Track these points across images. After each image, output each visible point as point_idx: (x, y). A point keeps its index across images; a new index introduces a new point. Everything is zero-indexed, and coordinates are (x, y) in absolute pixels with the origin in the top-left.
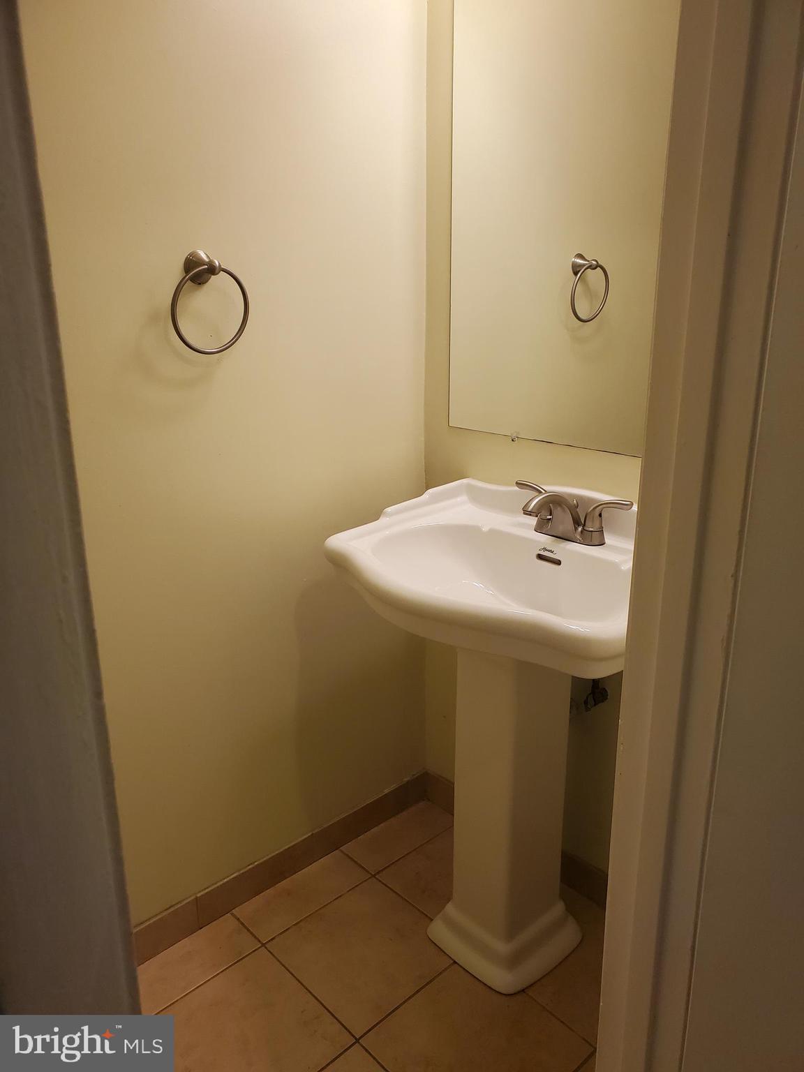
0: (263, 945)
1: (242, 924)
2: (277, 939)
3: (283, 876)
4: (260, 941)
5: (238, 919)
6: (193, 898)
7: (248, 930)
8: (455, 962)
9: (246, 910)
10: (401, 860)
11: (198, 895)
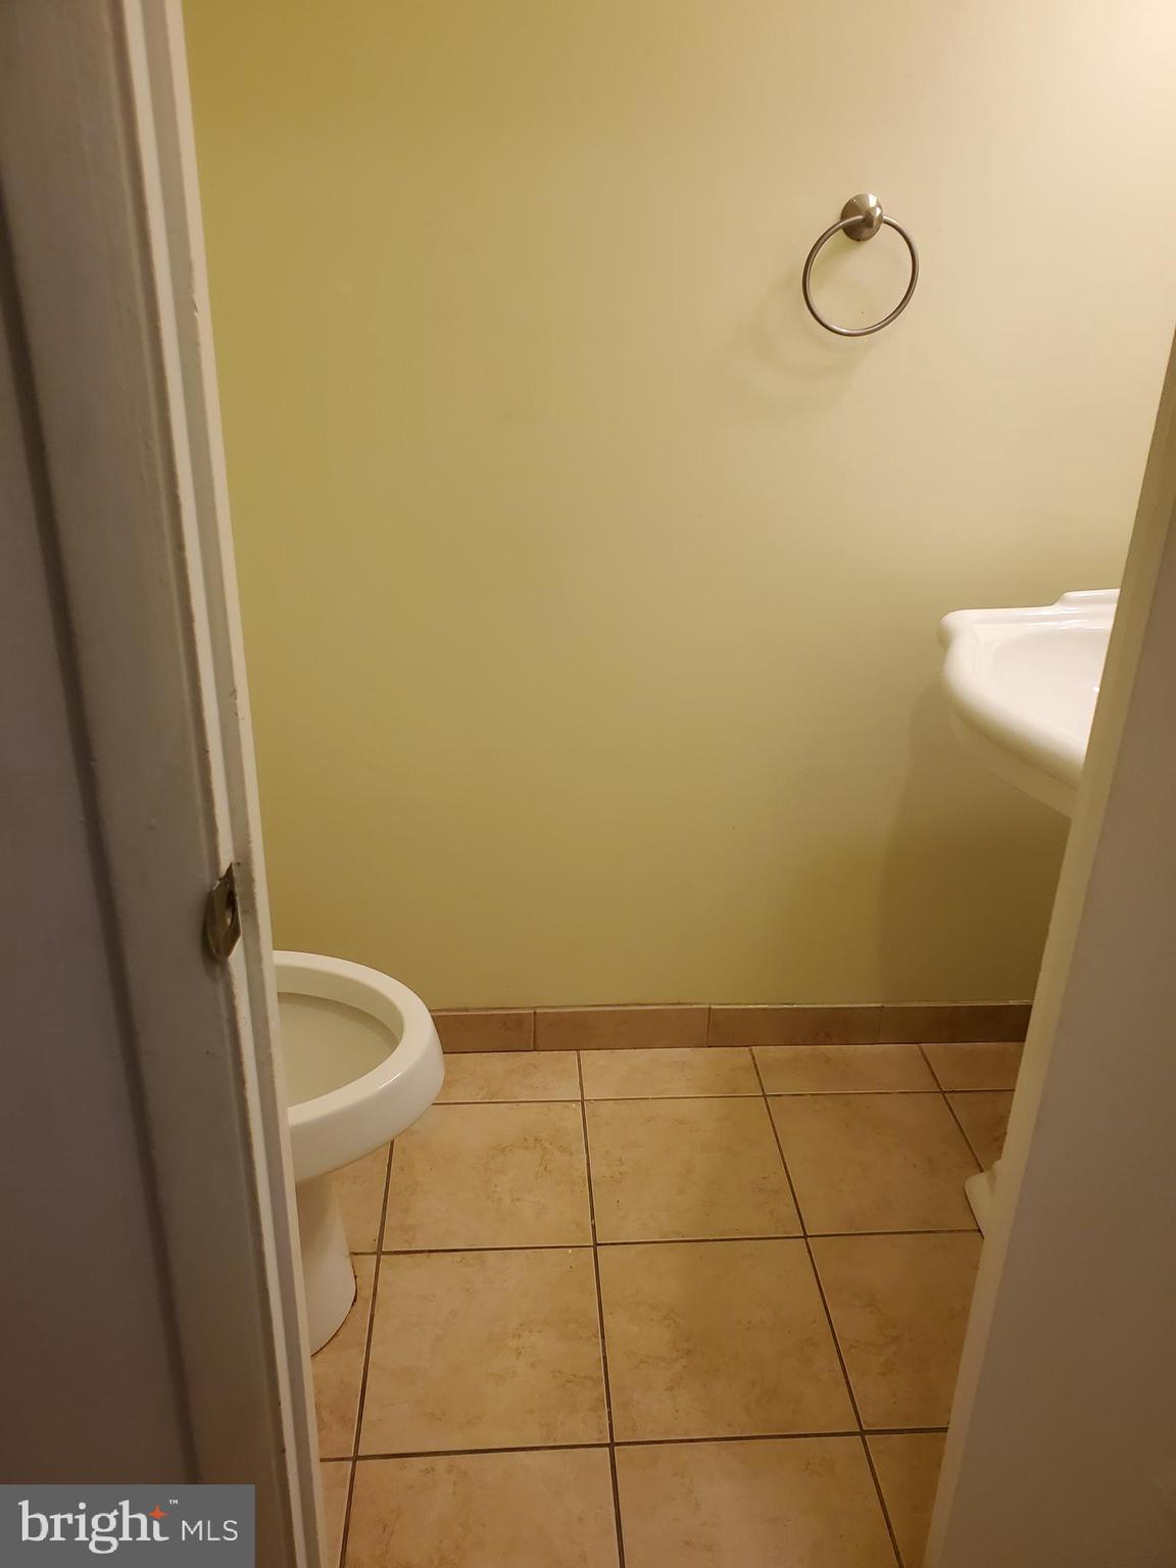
0: (765, 1096)
1: (756, 1066)
2: (782, 1098)
3: (828, 1039)
4: (763, 1090)
5: (753, 1058)
6: (707, 1006)
7: (758, 1074)
8: (979, 1231)
9: (767, 1054)
10: (989, 1093)
11: (713, 1007)
